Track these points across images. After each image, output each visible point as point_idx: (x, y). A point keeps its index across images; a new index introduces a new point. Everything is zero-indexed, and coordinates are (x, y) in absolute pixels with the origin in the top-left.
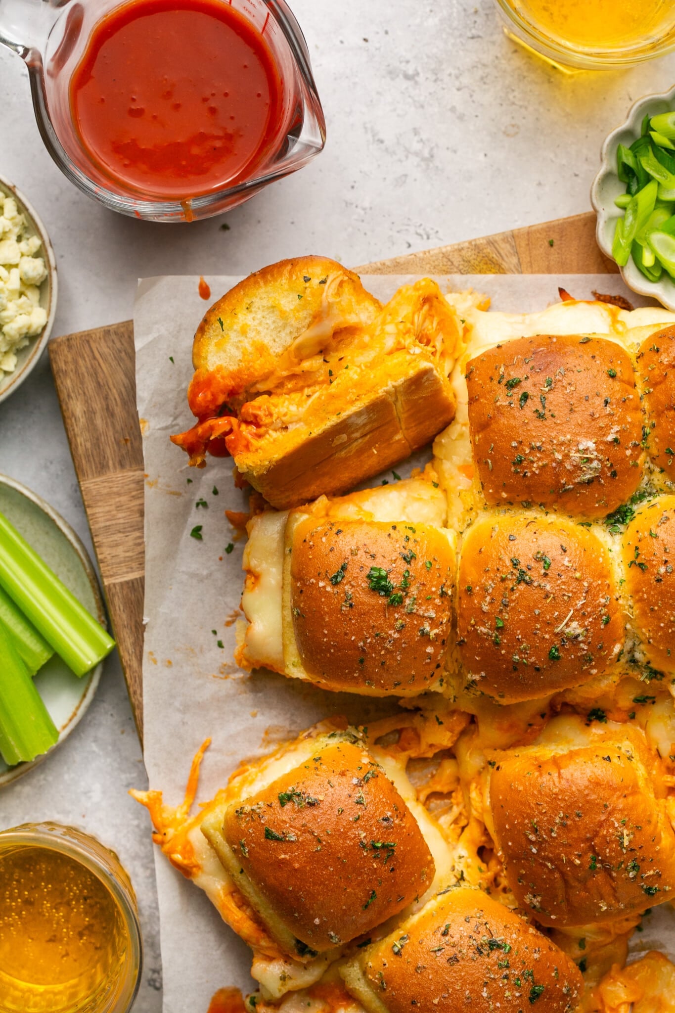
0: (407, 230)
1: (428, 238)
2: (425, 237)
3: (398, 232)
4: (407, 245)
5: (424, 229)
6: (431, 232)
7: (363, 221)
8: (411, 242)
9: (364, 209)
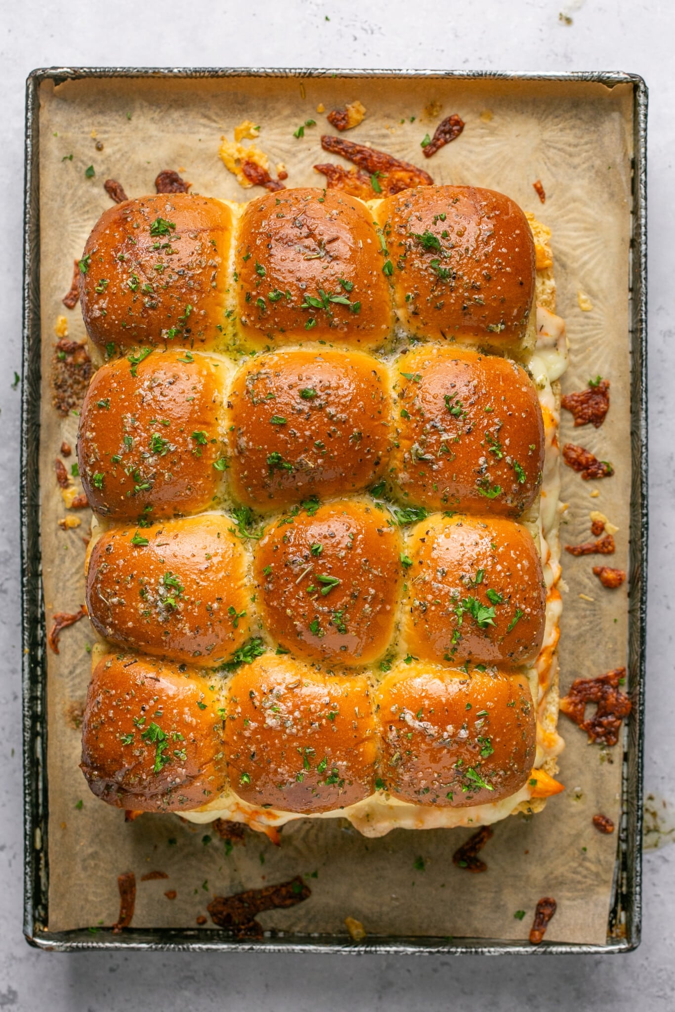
0: (354, 25)
1: (372, 33)
2: (370, 32)
3: (346, 26)
4: (353, 38)
5: (369, 25)
6: (375, 28)
7: (315, 16)
8: (357, 36)
9: (317, 5)
